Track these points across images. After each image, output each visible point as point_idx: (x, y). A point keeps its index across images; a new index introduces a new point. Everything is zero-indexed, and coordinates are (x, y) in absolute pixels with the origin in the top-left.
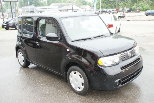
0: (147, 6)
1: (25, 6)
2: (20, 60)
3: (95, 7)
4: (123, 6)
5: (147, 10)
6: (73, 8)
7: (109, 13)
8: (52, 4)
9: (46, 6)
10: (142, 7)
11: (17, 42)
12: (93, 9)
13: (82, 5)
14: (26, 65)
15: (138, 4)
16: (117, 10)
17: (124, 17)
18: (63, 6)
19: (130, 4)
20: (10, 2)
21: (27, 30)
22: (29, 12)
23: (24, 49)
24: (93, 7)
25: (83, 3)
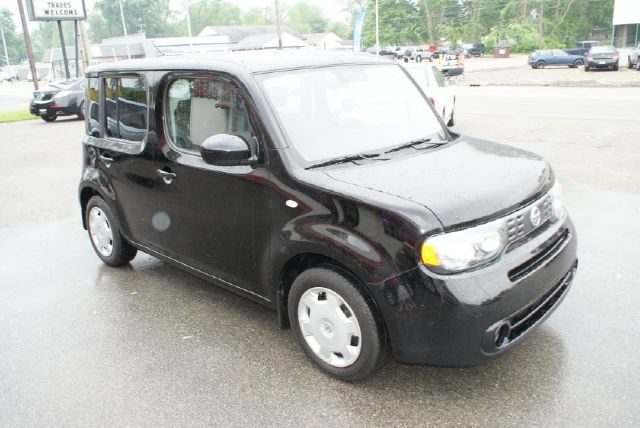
0: (533, 36)
1: (112, 35)
2: (99, 239)
3: (358, 38)
4: (451, 37)
5: (532, 49)
6: (280, 42)
7: (406, 60)
8: (208, 30)
9: (187, 35)
10: (518, 38)
11: (84, 171)
12: (351, 47)
13: (312, 32)
14: (121, 259)
15: (504, 30)
16: (433, 48)
17: (458, 72)
18: (245, 35)
19: (477, 27)
20: (59, 22)
21: (121, 123)
22: (127, 58)
23: (112, 196)
24: (351, 37)
25: (316, 25)
